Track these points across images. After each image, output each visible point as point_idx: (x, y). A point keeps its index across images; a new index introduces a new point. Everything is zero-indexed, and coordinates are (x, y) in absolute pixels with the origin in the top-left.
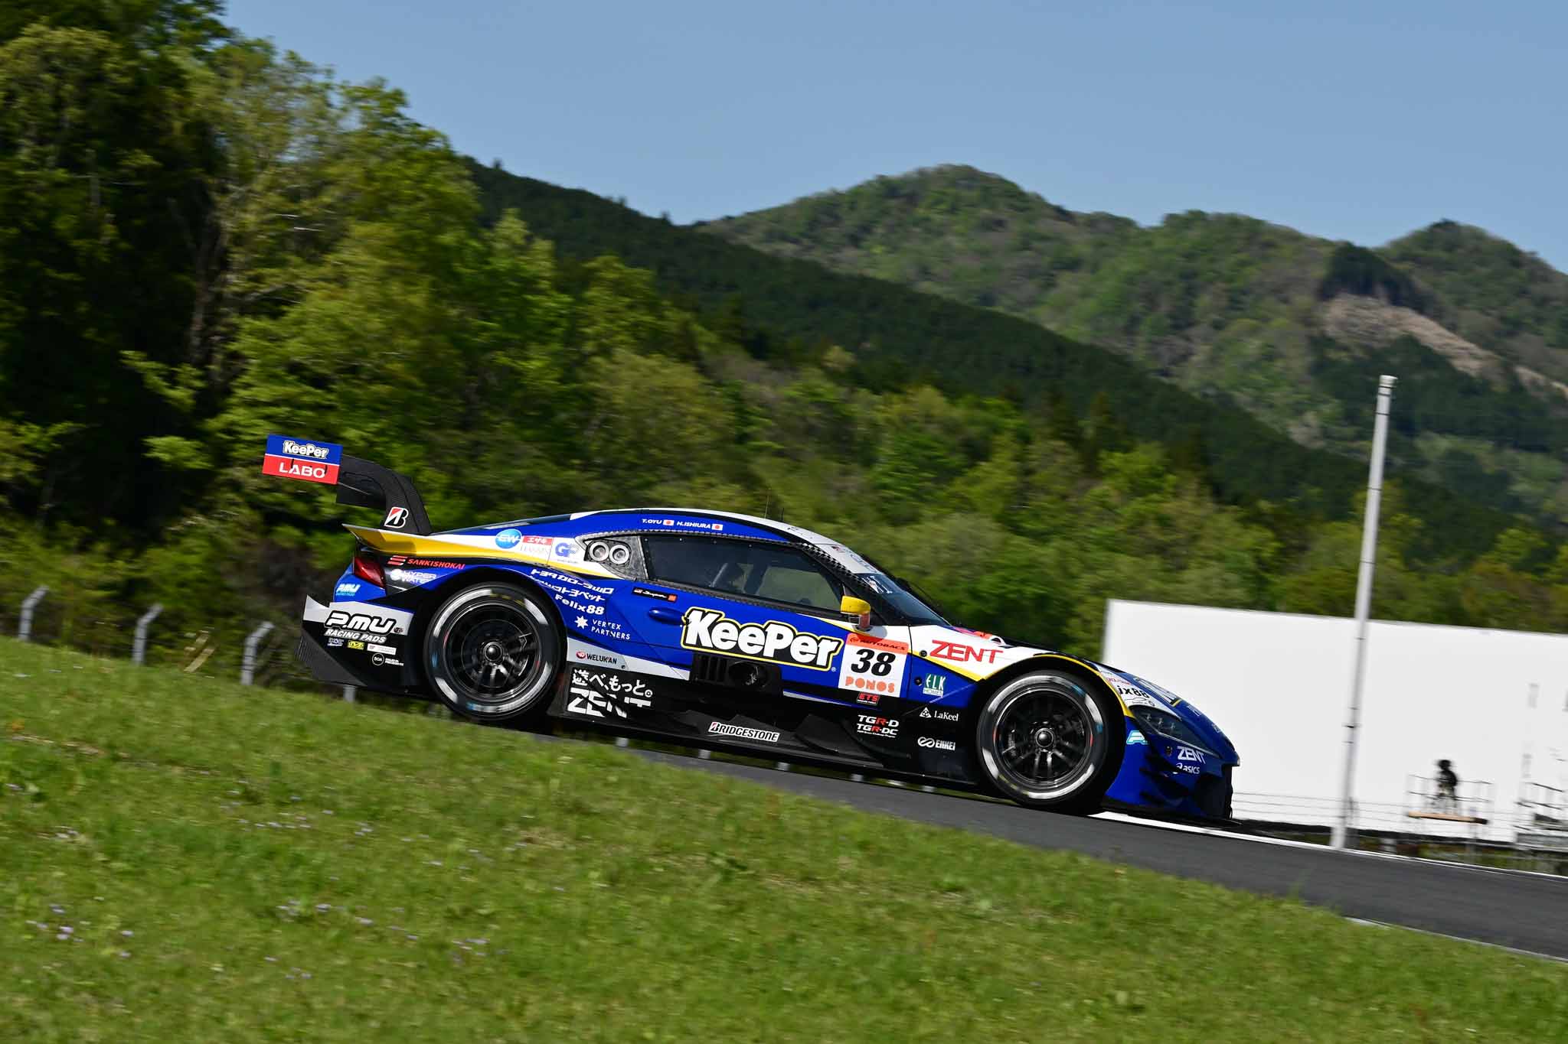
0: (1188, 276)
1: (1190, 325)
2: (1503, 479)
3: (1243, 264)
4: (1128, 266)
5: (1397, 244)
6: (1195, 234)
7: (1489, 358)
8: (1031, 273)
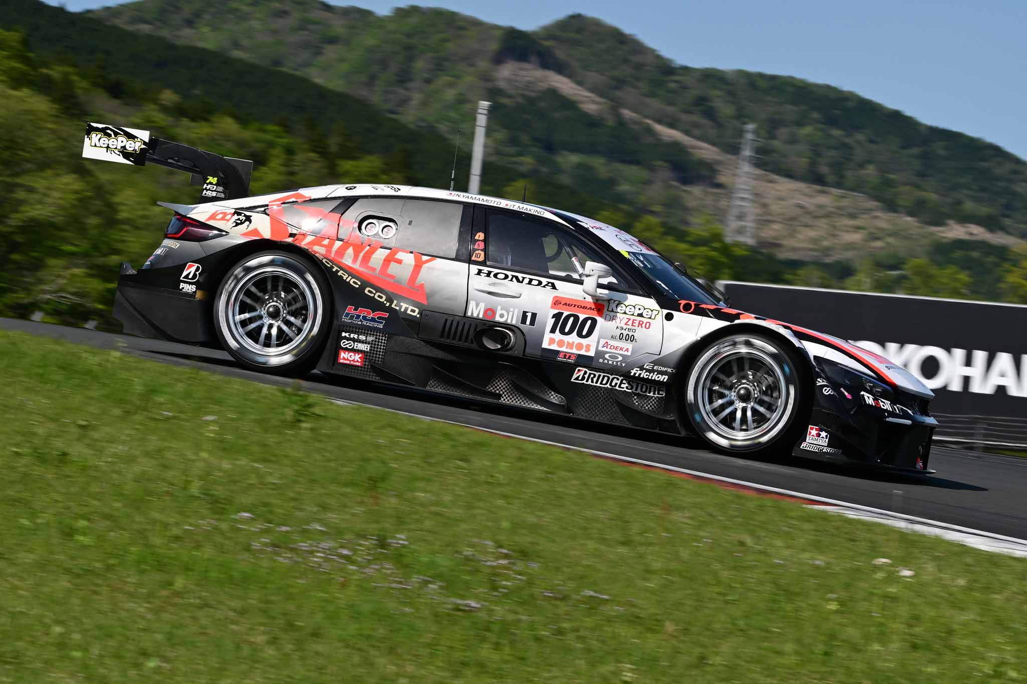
0: (409, 48)
1: (410, 80)
2: (612, 182)
3: (445, 40)
4: (370, 41)
5: (545, 28)
6: (413, 20)
7: (605, 103)
8: (305, 45)
